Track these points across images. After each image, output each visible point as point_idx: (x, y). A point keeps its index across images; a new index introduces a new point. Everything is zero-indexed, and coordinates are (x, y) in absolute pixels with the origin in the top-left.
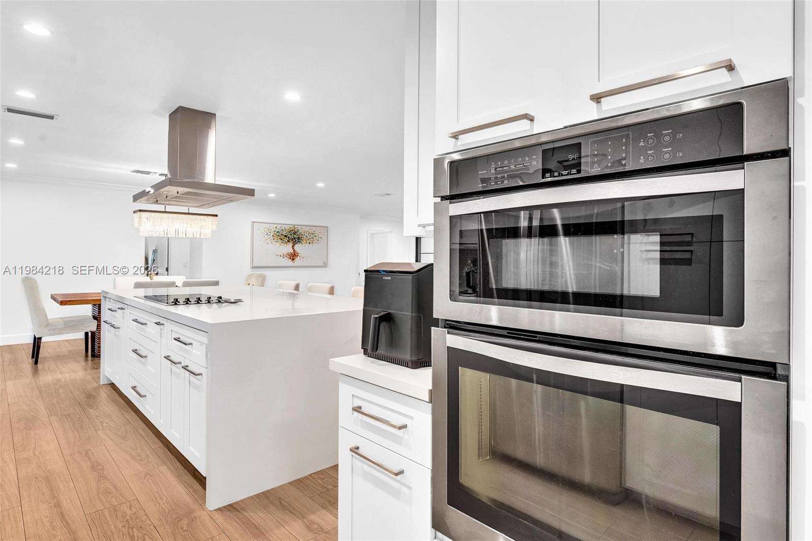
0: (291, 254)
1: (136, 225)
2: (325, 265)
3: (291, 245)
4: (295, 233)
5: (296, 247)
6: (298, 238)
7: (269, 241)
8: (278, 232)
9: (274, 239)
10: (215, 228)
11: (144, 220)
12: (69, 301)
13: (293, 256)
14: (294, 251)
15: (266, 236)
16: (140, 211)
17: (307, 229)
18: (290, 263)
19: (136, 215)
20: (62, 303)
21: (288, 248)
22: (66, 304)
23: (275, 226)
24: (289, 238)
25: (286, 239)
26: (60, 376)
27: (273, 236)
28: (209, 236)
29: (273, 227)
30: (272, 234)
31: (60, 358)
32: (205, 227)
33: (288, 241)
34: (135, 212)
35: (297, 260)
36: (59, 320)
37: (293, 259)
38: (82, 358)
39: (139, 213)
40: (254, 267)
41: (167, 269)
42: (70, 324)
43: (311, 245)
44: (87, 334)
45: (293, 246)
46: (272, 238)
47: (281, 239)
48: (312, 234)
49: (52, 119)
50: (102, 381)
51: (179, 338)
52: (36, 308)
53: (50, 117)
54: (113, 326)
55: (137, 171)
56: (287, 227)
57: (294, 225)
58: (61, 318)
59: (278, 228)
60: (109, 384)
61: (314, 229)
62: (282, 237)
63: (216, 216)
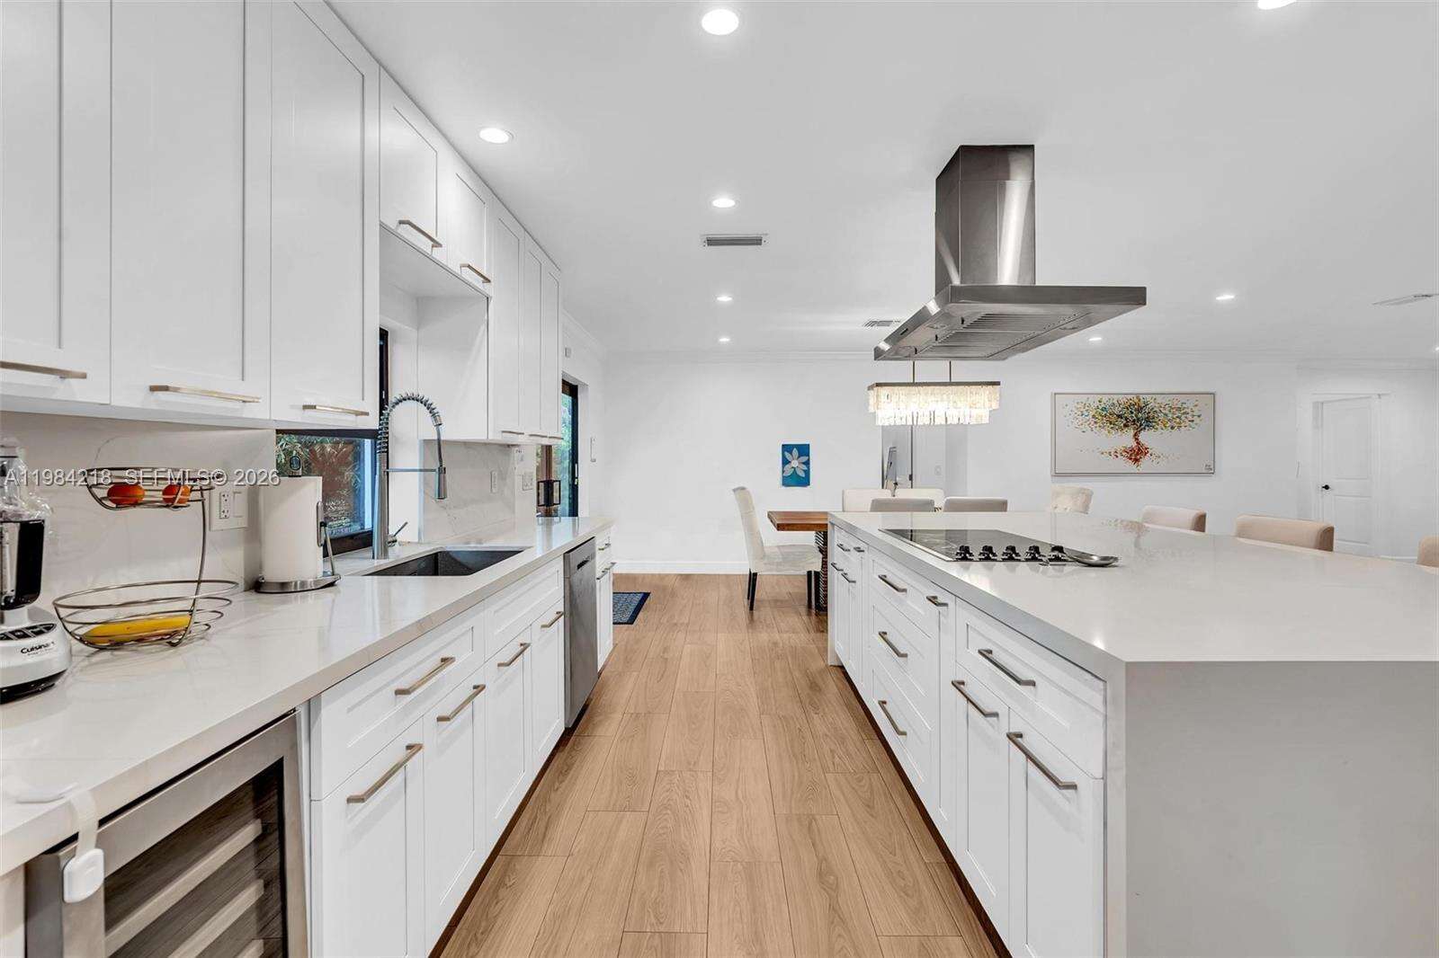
0: (1132, 450)
1: (871, 409)
2: (1210, 471)
3: (1132, 432)
4: (1140, 410)
5: (1147, 437)
6: (1147, 420)
7: (1086, 427)
8: (1103, 409)
9: (1096, 422)
10: (995, 405)
11: (883, 398)
12: (788, 525)
13: (1136, 454)
14: (1138, 443)
15: (1081, 418)
16: (878, 385)
17: (1160, 399)
18: (1130, 466)
19: (871, 392)
20: (780, 527)
21: (1126, 439)
22: (783, 530)
23: (1098, 397)
24: (1126, 419)
25: (1121, 422)
27: (1094, 416)
28: (984, 420)
29: (1094, 404)
30: (1092, 413)
31: (778, 603)
32: (978, 405)
33: (1126, 426)
34: (870, 388)
35: (1146, 463)
36: (777, 549)
37: (1136, 460)
38: (803, 610)
39: (876, 389)
40: (1057, 475)
41: (911, 478)
42: (789, 555)
43: (1176, 431)
44: (809, 573)
45: (1135, 435)
46: (1094, 420)
47: (1111, 423)
48: (1179, 409)
49: (760, 244)
50: (831, 661)
51: (991, 652)
52: (751, 531)
53: (757, 241)
54: (844, 575)
55: (872, 323)
56: (1123, 399)
57: (1138, 395)
58: (779, 547)
59: (1104, 401)
60: (839, 666)
61: (1183, 398)
62: (1113, 419)
63: (998, 383)
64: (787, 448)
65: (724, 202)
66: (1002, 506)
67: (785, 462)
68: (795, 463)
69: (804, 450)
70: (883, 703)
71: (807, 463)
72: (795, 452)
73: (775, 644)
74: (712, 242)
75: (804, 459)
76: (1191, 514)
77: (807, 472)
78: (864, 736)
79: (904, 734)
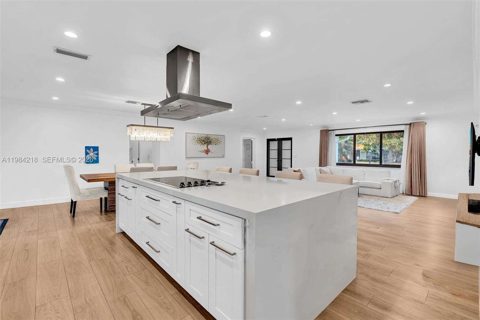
0: (206, 150)
1: (129, 134)
2: (224, 156)
3: (206, 145)
4: (208, 139)
5: (209, 147)
6: (210, 142)
7: (195, 143)
8: (199, 138)
9: (197, 142)
10: (172, 135)
11: (134, 130)
12: (93, 180)
13: (207, 152)
14: (208, 149)
15: (193, 141)
16: (132, 125)
17: (214, 137)
18: (205, 155)
19: (128, 128)
20: (89, 181)
21: (204, 147)
22: (91, 182)
23: (198, 135)
25: (204, 142)
26: (89, 226)
27: (197, 140)
28: (169, 140)
29: (197, 136)
31: (87, 213)
32: (167, 135)
33: (205, 143)
34: (128, 126)
35: (209, 154)
36: (86, 190)
37: (207, 153)
38: (99, 213)
39: (131, 127)
40: (187, 158)
41: (138, 159)
42: (91, 192)
43: (216, 146)
44: (101, 199)
46: (196, 142)
47: (201, 142)
48: (217, 139)
49: (87, 59)
50: (117, 231)
51: (201, 217)
52: (73, 183)
53: (85, 58)
54: (126, 197)
55: (129, 102)
56: (204, 136)
57: (208, 135)
58: (86, 189)
59: (199, 136)
60: (121, 233)
61: (218, 137)
62: (202, 141)
63: (173, 128)
64: (87, 148)
65: (71, 34)
66: (175, 168)
67: (87, 154)
68: (91, 154)
69: (96, 149)
70: (147, 243)
71: (97, 154)
72: (92, 150)
73: (90, 230)
74: (59, 51)
75: (96, 152)
76: (229, 168)
77: (98, 158)
78: (137, 256)
79: (159, 252)
